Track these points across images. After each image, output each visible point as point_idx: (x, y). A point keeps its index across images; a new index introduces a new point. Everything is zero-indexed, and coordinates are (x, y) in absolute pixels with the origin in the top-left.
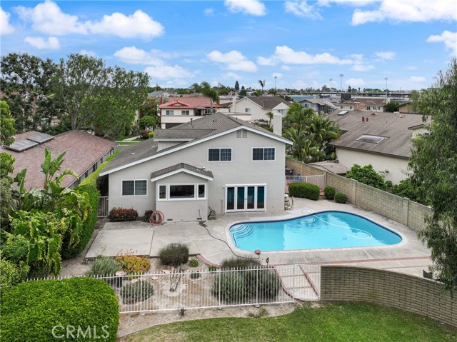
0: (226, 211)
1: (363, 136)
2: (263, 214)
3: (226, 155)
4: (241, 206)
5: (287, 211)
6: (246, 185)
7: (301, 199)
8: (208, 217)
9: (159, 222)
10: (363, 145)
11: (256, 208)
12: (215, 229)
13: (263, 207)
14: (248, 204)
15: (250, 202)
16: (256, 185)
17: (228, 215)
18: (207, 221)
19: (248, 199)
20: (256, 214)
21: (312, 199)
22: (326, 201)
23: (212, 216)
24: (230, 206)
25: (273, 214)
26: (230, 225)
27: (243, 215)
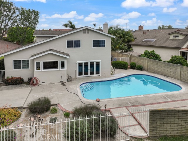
0: (78, 76)
1: (145, 40)
2: (99, 77)
3: (77, 44)
4: (86, 73)
5: (112, 75)
6: (89, 61)
7: (118, 69)
8: (67, 80)
9: (37, 84)
10: (146, 43)
11: (95, 74)
12: (71, 87)
13: (99, 74)
14: (90, 72)
15: (92, 71)
16: (95, 61)
17: (79, 79)
18: (67, 82)
19: (90, 69)
20: (95, 77)
21: (124, 69)
22: (132, 70)
23: (69, 79)
24: (80, 74)
25: (105, 77)
26: (80, 84)
27: (87, 78)
